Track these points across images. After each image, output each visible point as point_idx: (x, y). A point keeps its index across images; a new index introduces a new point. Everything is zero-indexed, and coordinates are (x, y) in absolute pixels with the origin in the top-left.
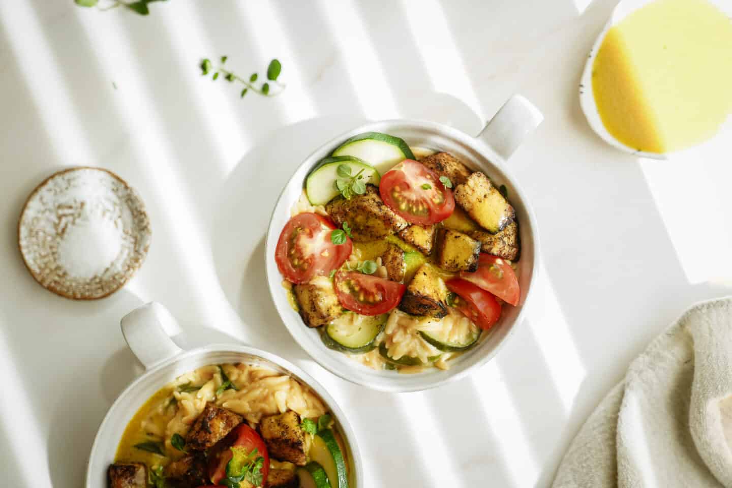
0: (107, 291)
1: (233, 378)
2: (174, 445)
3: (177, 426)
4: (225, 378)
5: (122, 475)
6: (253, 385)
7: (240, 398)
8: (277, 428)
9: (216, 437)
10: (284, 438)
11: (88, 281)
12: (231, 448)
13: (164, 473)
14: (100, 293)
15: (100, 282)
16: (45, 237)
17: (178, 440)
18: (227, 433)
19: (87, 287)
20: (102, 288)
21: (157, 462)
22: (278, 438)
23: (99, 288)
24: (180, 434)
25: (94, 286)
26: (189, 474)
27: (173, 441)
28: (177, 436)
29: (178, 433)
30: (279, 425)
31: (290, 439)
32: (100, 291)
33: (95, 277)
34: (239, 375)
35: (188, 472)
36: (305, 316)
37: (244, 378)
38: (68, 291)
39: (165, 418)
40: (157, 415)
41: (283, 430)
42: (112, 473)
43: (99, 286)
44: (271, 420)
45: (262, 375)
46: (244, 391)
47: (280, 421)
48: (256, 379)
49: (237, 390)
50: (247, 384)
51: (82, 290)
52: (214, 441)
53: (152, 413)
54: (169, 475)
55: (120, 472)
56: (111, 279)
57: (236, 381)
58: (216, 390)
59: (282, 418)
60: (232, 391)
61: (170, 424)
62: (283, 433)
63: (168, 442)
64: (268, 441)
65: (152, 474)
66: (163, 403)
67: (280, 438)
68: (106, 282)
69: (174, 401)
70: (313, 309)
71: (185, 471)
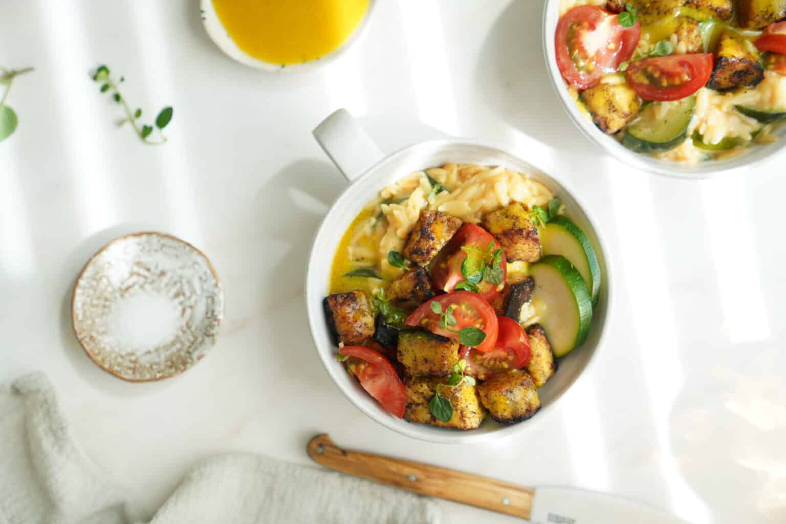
0: (138, 377)
1: (442, 180)
2: (392, 264)
3: (391, 243)
4: (433, 182)
6: (466, 182)
7: (455, 199)
8: (506, 220)
9: (440, 243)
10: (516, 229)
11: (123, 353)
12: (463, 248)
13: (386, 296)
14: (129, 375)
15: (135, 362)
16: (107, 286)
17: (394, 257)
18: (451, 236)
19: (119, 360)
20: (134, 370)
21: (376, 287)
22: (510, 230)
23: (130, 368)
24: (396, 251)
25: (127, 363)
26: (418, 288)
27: (390, 260)
28: (394, 254)
29: (393, 250)
30: (507, 217)
31: (524, 229)
32: (130, 372)
33: (132, 354)
34: (448, 177)
35: (415, 287)
37: (454, 177)
38: (99, 354)
39: (375, 238)
40: (365, 237)
41: (513, 221)
43: (132, 365)
44: (496, 214)
45: (472, 171)
46: (458, 192)
47: (506, 214)
48: (469, 176)
49: (450, 192)
50: (459, 183)
51: (113, 362)
52: (439, 247)
53: (359, 236)
54: (392, 297)
56: (148, 365)
57: (446, 183)
58: (426, 197)
59: (507, 210)
60: (445, 193)
61: (382, 243)
62: (513, 224)
63: (385, 262)
64: (499, 236)
65: (374, 298)
66: (369, 222)
67: (512, 229)
68: (141, 366)
69: (381, 216)
71: (411, 287)
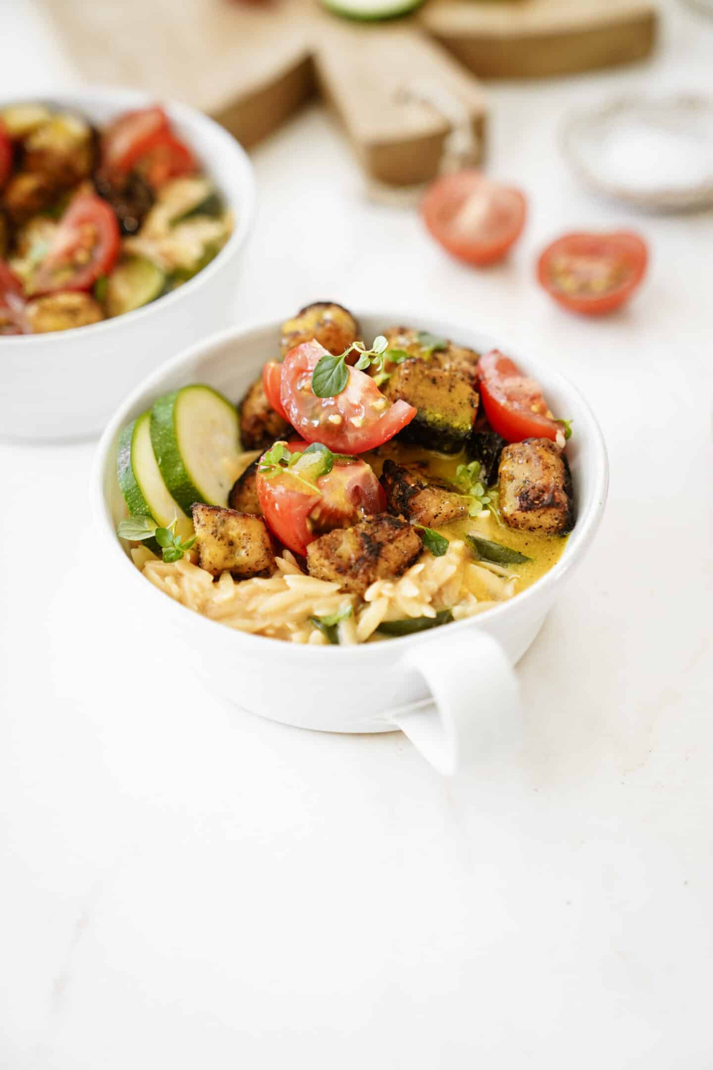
55: (545, 497)
65: (491, 507)
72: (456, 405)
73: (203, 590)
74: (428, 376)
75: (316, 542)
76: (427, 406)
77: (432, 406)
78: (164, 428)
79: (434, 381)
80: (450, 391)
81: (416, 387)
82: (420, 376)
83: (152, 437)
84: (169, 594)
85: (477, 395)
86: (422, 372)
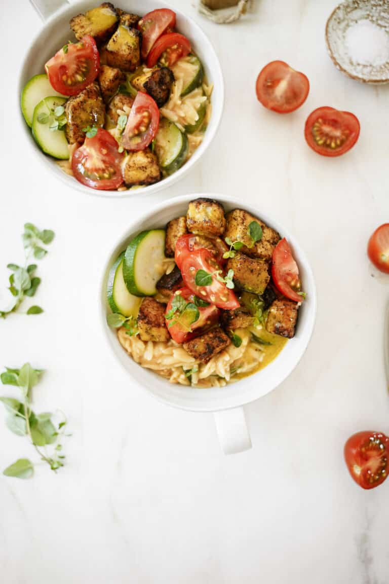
1: (183, 376)
2: (241, 340)
3: (235, 353)
5: (285, 330)
6: (169, 368)
7: (181, 362)
8: (154, 334)
9: (204, 340)
10: (150, 326)
12: (191, 332)
13: (254, 321)
17: (237, 343)
21: (258, 329)
22: (155, 326)
24: (234, 347)
27: (241, 343)
28: (237, 345)
29: (236, 348)
31: (145, 323)
34: (179, 376)
36: (150, 180)
37: (175, 374)
39: (244, 360)
40: (249, 363)
42: (292, 333)
44: (159, 341)
46: (177, 365)
48: (165, 371)
49: (182, 367)
50: (173, 370)
52: (207, 337)
53: (252, 365)
54: (251, 318)
55: (286, 332)
57: (182, 374)
58: (199, 372)
59: (151, 339)
61: (241, 356)
62: (150, 329)
63: (245, 343)
64: (163, 326)
65: (263, 322)
66: (242, 371)
67: (153, 326)
69: (233, 372)
70: (144, 169)
71: (236, 319)
72: (259, 282)
73: (140, 351)
74: (250, 269)
75: (188, 344)
76: (246, 283)
77: (248, 283)
78: (128, 270)
79: (252, 271)
80: (258, 276)
81: (243, 274)
82: (246, 269)
83: (123, 273)
84: (126, 350)
85: (269, 277)
86: (247, 267)
